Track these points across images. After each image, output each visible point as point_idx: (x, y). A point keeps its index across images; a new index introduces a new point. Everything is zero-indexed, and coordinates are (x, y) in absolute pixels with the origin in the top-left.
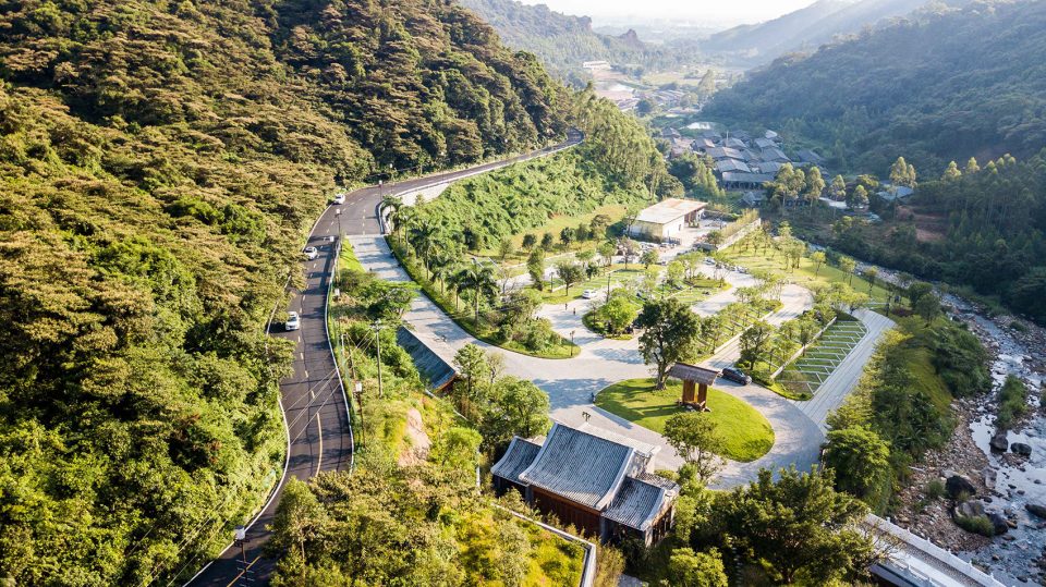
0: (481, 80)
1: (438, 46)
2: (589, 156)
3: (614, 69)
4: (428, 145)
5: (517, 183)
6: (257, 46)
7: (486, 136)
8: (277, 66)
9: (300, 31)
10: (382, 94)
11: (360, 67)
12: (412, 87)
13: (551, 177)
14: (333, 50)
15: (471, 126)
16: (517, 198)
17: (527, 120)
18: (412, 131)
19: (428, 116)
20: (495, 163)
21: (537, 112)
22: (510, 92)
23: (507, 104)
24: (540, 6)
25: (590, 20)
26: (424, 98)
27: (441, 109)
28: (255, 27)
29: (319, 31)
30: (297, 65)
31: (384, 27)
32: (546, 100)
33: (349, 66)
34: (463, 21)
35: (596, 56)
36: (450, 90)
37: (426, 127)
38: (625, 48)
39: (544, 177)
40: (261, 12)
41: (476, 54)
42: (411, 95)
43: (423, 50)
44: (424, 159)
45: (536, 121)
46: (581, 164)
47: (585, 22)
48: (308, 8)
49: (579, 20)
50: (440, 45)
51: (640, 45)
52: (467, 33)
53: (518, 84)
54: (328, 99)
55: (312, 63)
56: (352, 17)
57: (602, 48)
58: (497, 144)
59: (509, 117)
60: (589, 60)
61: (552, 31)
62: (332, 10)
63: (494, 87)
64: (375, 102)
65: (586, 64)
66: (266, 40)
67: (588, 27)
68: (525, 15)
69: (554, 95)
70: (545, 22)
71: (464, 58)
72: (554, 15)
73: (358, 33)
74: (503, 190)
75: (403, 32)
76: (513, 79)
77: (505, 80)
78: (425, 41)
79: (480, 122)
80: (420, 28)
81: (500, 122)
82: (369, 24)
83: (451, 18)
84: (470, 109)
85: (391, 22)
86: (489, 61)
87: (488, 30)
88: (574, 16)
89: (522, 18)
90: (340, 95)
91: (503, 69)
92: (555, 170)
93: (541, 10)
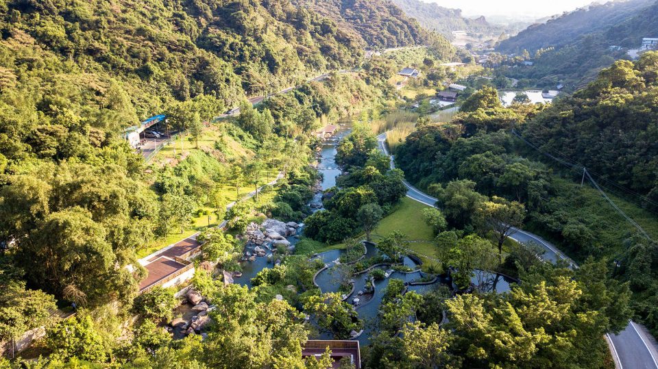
0: (398, 25)
1: (386, 15)
2: (431, 50)
3: (468, 35)
4: (382, 41)
5: (406, 53)
6: (337, 14)
7: (398, 41)
8: (343, 19)
9: (348, 10)
10: (370, 27)
11: (364, 20)
12: (378, 26)
13: (417, 53)
14: (357, 16)
15: (394, 37)
16: (406, 56)
17: (411, 38)
18: (378, 37)
19: (382, 33)
20: (401, 48)
21: (415, 36)
22: (406, 29)
23: (406, 33)
24: (433, 4)
25: (461, 11)
26: (381, 29)
27: (386, 32)
28: (336, 9)
29: (353, 10)
30: (348, 19)
31: (371, 9)
32: (418, 32)
33: (361, 20)
34: (394, 8)
35: (460, 28)
36: (389, 27)
37: (382, 36)
38: (477, 25)
39: (414, 53)
40: (337, 5)
41: (397, 18)
42: (378, 28)
43: (382, 16)
44: (380, 45)
45: (414, 39)
46: (427, 52)
47: (458, 12)
48: (349, 4)
49: (455, 11)
50: (387, 15)
51: (487, 24)
52: (395, 11)
53: (409, 27)
54: (355, 28)
55: (351, 19)
56: (362, 6)
57: (464, 24)
58: (402, 44)
59: (406, 36)
60: (456, 30)
61: (438, 16)
62: (356, 4)
63: (402, 27)
64: (368, 29)
65: (453, 32)
66: (339, 13)
67: (459, 15)
68: (425, 8)
69: (421, 31)
70: (435, 11)
71: (394, 19)
72: (440, 8)
73: (364, 11)
74: (402, 55)
75: (376, 11)
76: (408, 26)
77: (405, 26)
78: (382, 14)
79: (397, 37)
80: (381, 10)
81: (403, 37)
82: (367, 9)
83: (390, 7)
84: (395, 33)
85: (373, 8)
86: (400, 20)
87: (401, 11)
88: (452, 9)
89: (423, 10)
90: (359, 27)
91: (405, 22)
92: (418, 52)
93: (434, 5)
